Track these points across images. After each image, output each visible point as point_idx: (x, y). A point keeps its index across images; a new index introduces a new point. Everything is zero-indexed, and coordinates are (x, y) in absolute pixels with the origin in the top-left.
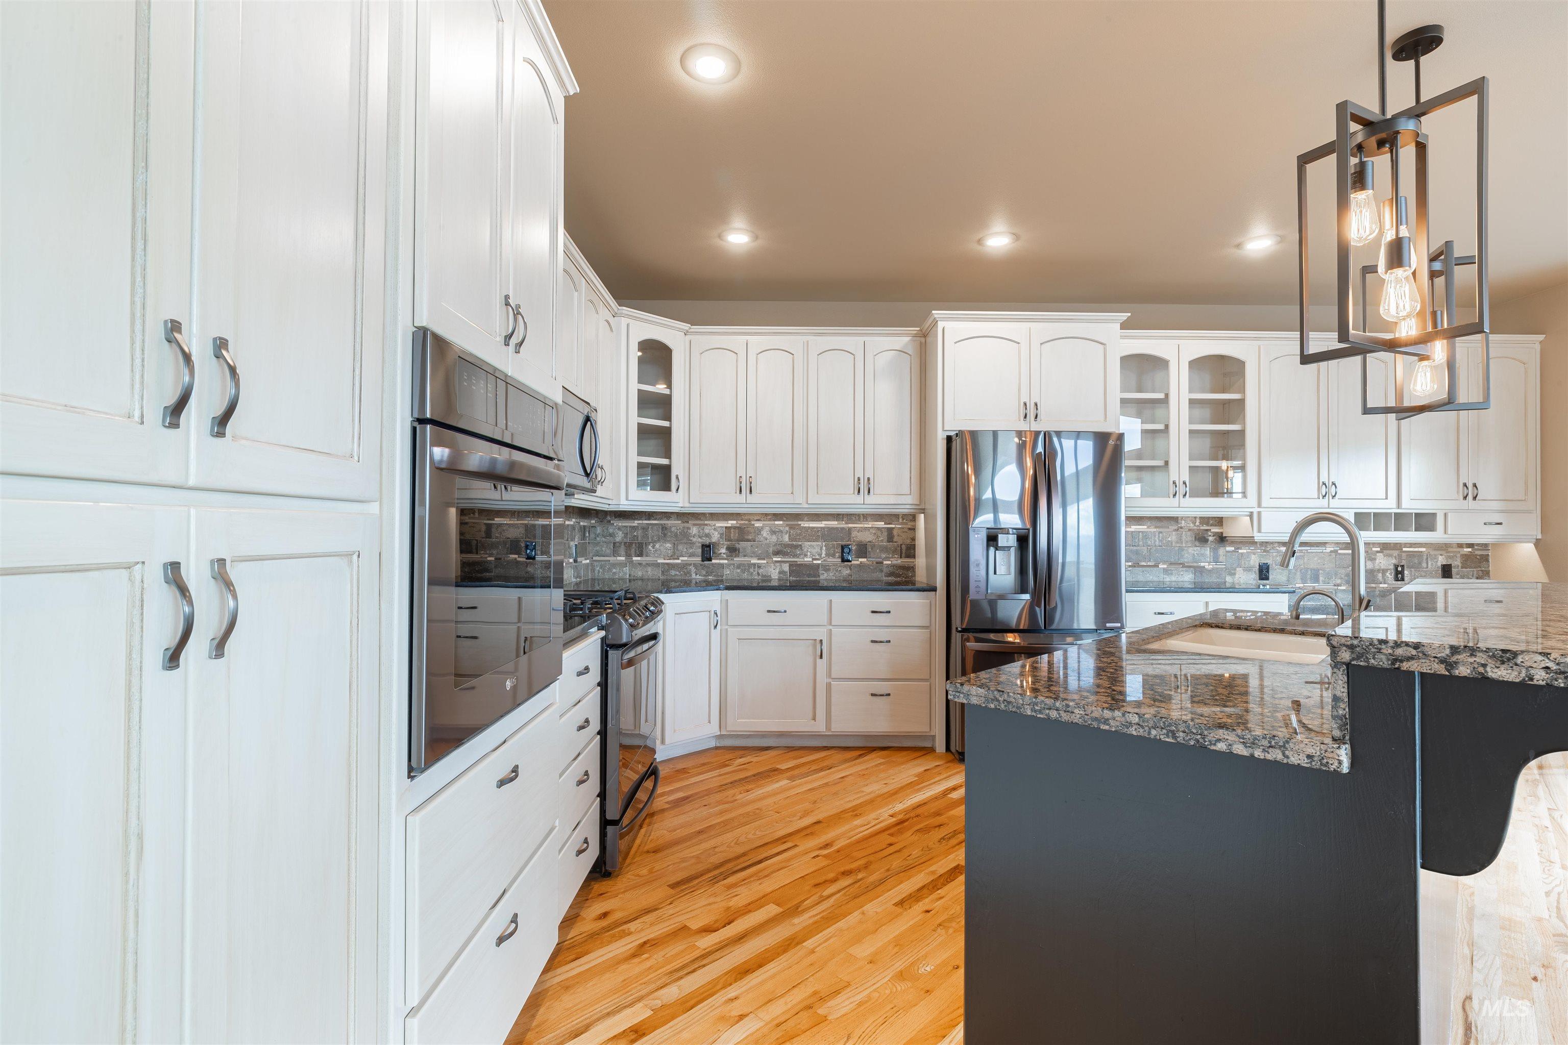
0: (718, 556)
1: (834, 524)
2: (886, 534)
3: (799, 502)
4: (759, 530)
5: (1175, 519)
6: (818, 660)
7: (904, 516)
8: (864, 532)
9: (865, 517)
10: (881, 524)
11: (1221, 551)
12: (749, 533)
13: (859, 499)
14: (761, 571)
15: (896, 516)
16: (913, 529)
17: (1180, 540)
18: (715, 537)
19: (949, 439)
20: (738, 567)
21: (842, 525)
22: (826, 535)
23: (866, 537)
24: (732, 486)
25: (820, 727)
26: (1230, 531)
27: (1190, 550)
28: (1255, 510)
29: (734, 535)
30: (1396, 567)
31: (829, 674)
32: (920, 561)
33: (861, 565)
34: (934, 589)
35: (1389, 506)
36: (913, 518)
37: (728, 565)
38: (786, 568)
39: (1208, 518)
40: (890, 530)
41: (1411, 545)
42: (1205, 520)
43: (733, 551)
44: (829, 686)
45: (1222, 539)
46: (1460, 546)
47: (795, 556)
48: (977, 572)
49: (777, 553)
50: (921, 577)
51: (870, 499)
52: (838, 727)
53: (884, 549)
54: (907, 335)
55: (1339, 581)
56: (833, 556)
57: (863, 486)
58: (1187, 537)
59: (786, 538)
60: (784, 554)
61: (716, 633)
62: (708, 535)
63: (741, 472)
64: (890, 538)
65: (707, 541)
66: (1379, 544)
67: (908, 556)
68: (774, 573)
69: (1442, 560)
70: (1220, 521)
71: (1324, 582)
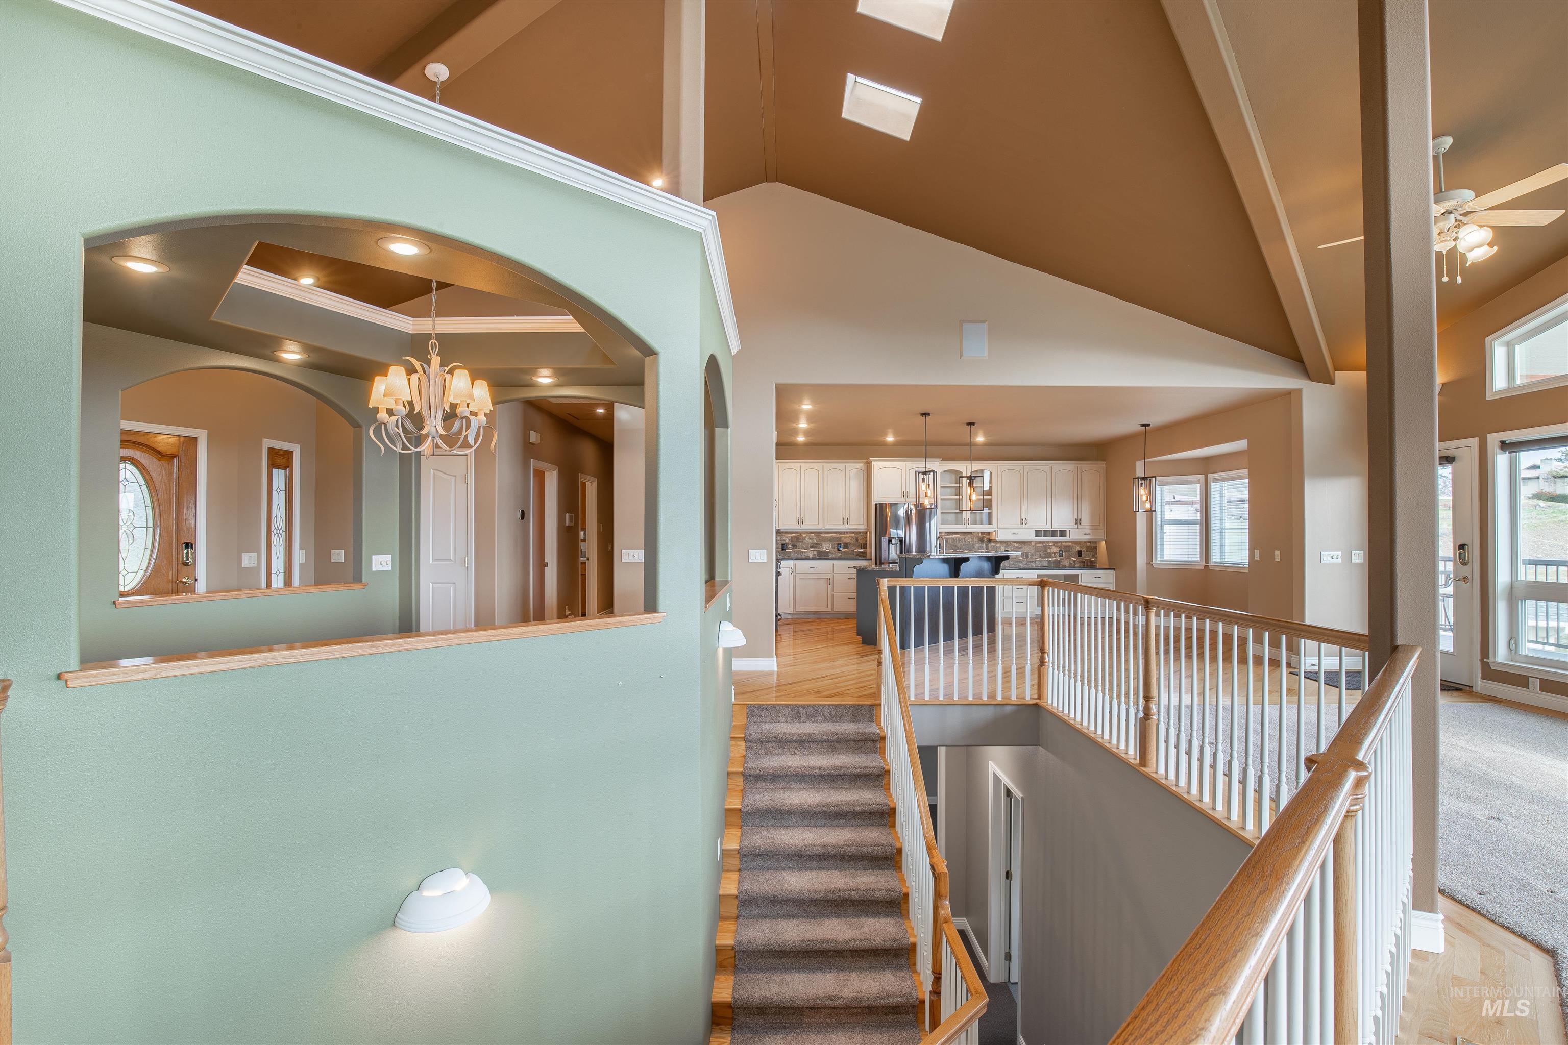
0: (788, 548)
1: (834, 535)
2: (855, 539)
3: (821, 528)
4: (805, 538)
5: (971, 533)
6: (829, 586)
7: (862, 532)
8: (846, 539)
9: (847, 533)
10: (853, 535)
11: (989, 545)
12: (800, 539)
13: (844, 526)
14: (805, 554)
15: (859, 532)
16: (866, 537)
17: (973, 541)
18: (787, 541)
19: (876, 504)
20: (796, 553)
21: (838, 536)
22: (831, 540)
23: (848, 541)
24: (795, 521)
25: (829, 610)
26: (993, 537)
27: (977, 545)
28: (996, 529)
29: (794, 540)
30: (1059, 551)
31: (833, 591)
32: (868, 550)
33: (845, 552)
34: (871, 560)
35: (1048, 528)
36: (866, 533)
37: (793, 552)
38: (815, 553)
39: (984, 532)
40: (857, 538)
41: (1066, 542)
42: (983, 533)
43: (794, 546)
44: (833, 595)
45: (990, 541)
46: (1085, 543)
47: (819, 548)
48: (884, 553)
49: (811, 547)
50: (868, 557)
51: (848, 526)
52: (836, 610)
53: (854, 545)
54: (862, 463)
55: (1037, 557)
56: (834, 548)
57: (846, 521)
58: (976, 540)
59: (815, 541)
60: (815, 547)
61: (792, 576)
62: (784, 540)
63: (799, 516)
64: (857, 541)
65: (784, 542)
66: (1053, 542)
67: (864, 548)
68: (811, 557)
69: (1078, 548)
70: (989, 534)
71: (1031, 558)
